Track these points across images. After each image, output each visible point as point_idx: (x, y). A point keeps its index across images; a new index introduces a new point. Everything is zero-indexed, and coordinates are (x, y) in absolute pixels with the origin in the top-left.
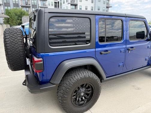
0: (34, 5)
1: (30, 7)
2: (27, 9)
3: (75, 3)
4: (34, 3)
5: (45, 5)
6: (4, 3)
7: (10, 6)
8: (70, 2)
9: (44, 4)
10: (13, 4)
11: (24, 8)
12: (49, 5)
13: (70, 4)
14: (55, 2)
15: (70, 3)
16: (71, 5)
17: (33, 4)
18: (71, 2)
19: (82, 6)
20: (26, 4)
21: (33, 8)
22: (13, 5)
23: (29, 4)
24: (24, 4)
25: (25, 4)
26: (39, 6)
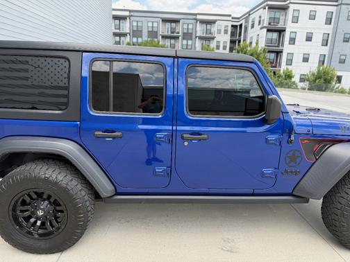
0: (188, 33)
1: (178, 37)
2: (173, 41)
3: (280, 25)
4: (188, 29)
5: (210, 33)
6: (133, 31)
7: (141, 37)
8: (266, 24)
9: (208, 32)
10: (149, 31)
11: (167, 40)
12: (219, 32)
13: (265, 30)
14: (232, 26)
15: (265, 27)
16: (269, 31)
17: (185, 31)
18: (269, 24)
19: (298, 33)
20: (172, 33)
21: (183, 39)
22: (147, 34)
23: (177, 31)
24: (168, 32)
25: (170, 32)
26: (198, 35)
